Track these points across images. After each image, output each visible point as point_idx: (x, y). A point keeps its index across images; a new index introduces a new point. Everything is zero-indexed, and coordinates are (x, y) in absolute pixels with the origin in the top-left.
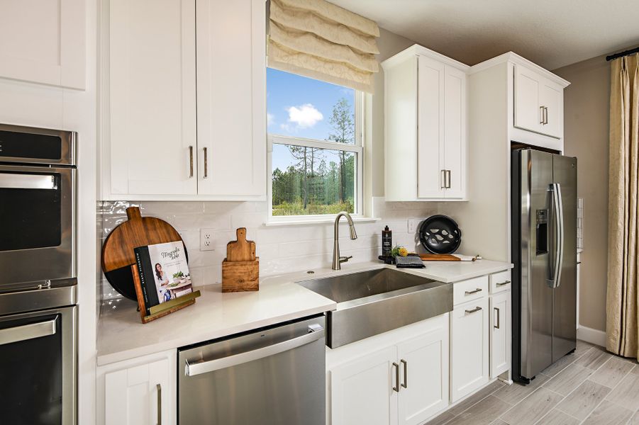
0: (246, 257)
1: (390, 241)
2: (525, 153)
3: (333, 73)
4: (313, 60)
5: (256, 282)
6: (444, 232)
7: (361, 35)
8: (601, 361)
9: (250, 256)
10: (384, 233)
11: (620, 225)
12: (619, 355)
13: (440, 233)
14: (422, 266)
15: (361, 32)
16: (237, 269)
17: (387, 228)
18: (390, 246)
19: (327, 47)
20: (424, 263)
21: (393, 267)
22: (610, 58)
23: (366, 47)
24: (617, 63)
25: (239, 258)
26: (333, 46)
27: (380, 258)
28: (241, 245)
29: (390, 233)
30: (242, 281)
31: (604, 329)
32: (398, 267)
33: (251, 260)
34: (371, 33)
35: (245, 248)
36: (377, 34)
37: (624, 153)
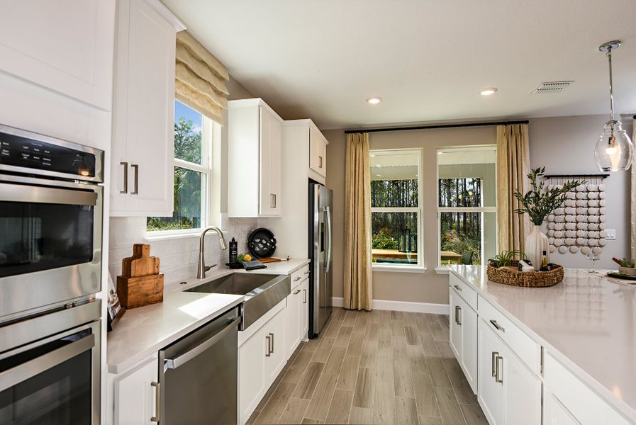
0: (150, 271)
1: (236, 249)
2: (316, 186)
3: (197, 102)
4: (184, 87)
5: (160, 294)
6: (264, 242)
7: (216, 74)
8: (344, 315)
9: (154, 270)
10: (231, 244)
11: (351, 232)
12: (350, 310)
13: (261, 242)
14: (264, 267)
15: (217, 73)
16: (143, 284)
17: (233, 240)
18: (236, 254)
19: (195, 80)
20: (265, 264)
21: (243, 271)
22: (347, 132)
23: (221, 87)
24: (349, 136)
25: (144, 273)
26: (199, 80)
27: (227, 265)
28: (146, 261)
29: (236, 243)
30: (147, 295)
31: (343, 297)
32: (247, 270)
33: (155, 274)
34: (224, 76)
35: (150, 263)
36: (228, 79)
37: (352, 189)
